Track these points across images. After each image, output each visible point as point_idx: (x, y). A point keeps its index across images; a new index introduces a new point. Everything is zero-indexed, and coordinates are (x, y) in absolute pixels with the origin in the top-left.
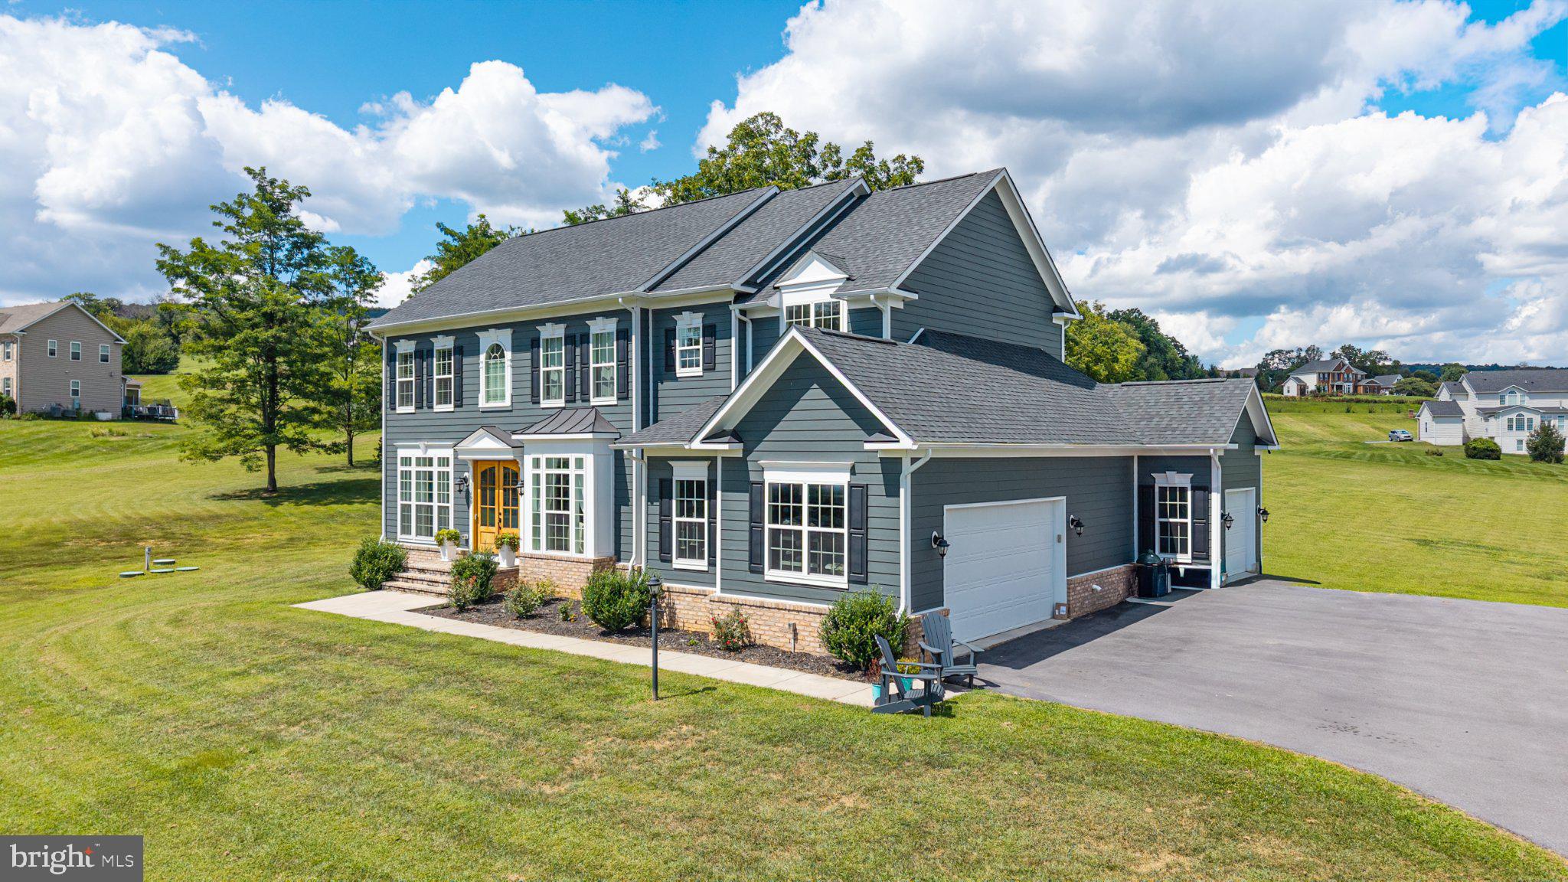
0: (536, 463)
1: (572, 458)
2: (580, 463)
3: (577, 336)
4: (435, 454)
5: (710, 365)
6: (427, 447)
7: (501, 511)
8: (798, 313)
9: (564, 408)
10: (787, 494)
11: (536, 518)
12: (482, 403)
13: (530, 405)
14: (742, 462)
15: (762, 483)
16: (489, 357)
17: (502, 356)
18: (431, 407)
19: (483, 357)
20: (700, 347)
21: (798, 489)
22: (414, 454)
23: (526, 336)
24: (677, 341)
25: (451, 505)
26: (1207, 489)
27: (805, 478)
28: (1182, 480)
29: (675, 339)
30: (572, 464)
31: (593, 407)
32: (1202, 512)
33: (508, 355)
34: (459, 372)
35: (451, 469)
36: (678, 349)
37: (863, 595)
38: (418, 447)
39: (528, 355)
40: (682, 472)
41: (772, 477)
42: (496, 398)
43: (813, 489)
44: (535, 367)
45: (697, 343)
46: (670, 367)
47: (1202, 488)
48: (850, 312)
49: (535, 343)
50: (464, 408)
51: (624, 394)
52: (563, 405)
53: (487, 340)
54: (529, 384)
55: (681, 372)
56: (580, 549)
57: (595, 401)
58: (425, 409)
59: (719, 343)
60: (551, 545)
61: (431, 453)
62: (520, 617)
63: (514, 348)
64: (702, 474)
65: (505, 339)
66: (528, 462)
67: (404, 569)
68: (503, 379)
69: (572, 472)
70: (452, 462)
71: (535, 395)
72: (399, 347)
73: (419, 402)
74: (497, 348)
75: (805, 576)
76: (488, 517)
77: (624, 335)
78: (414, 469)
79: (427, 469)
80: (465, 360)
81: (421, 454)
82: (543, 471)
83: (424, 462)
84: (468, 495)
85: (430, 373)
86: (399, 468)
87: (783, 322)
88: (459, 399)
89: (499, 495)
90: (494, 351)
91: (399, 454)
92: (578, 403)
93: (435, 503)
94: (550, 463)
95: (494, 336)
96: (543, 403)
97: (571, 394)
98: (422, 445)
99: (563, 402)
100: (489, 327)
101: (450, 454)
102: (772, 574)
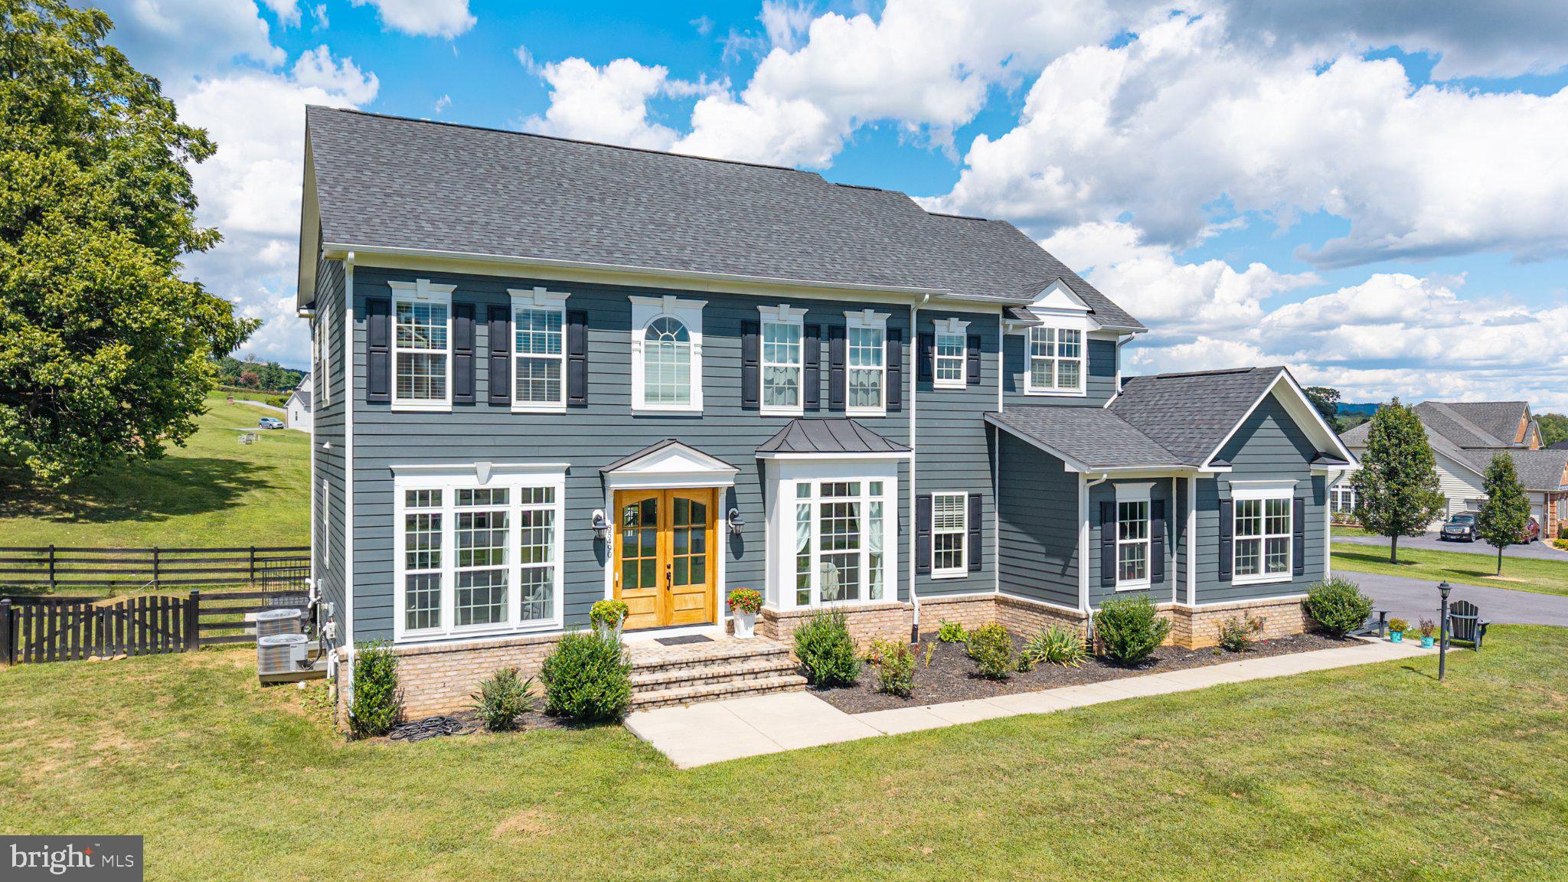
0: (803, 490)
1: (865, 482)
2: (877, 489)
4: (514, 483)
5: (974, 379)
6: (494, 471)
7: (671, 562)
8: (1044, 339)
9: (801, 418)
10: (1250, 508)
11: (803, 562)
12: (639, 403)
13: (740, 412)
14: (1213, 482)
15: (1231, 501)
16: (651, 335)
17: (683, 336)
19: (638, 335)
20: (964, 357)
21: (1257, 506)
22: (449, 485)
23: (731, 314)
24: (936, 349)
25: (557, 563)
27: (1262, 496)
29: (933, 345)
30: (865, 489)
31: (848, 418)
33: (696, 338)
34: (578, 351)
35: (559, 506)
36: (937, 357)
37: (1309, 584)
38: (474, 472)
39: (737, 342)
40: (1125, 494)
41: (1237, 496)
42: (667, 397)
44: (747, 355)
45: (959, 352)
46: (925, 376)
49: (749, 327)
50: (591, 409)
51: (896, 403)
52: (801, 414)
53: (644, 310)
54: (739, 382)
55: (938, 382)
56: (874, 592)
57: (851, 411)
58: (483, 407)
59: (984, 356)
60: (828, 595)
61: (496, 483)
63: (708, 330)
64: (1141, 494)
65: (691, 313)
66: (786, 489)
67: (626, 671)
68: (686, 372)
69: (864, 500)
70: (560, 495)
71: (750, 402)
72: (401, 292)
73: (464, 396)
74: (675, 324)
75: (1262, 577)
76: (637, 574)
77: (896, 335)
78: (449, 511)
79: (491, 508)
80: (593, 335)
81: (471, 483)
82: (816, 500)
83: (481, 496)
84: (599, 544)
85: (499, 348)
86: (401, 511)
87: (1029, 342)
88: (579, 397)
89: (665, 539)
90: (665, 329)
91: (403, 485)
92: (824, 413)
93: (513, 566)
94: (826, 490)
95: (671, 308)
96: (765, 410)
97: (812, 404)
98: (484, 467)
99: (798, 410)
100: (658, 293)
101: (557, 481)
102: (1238, 580)
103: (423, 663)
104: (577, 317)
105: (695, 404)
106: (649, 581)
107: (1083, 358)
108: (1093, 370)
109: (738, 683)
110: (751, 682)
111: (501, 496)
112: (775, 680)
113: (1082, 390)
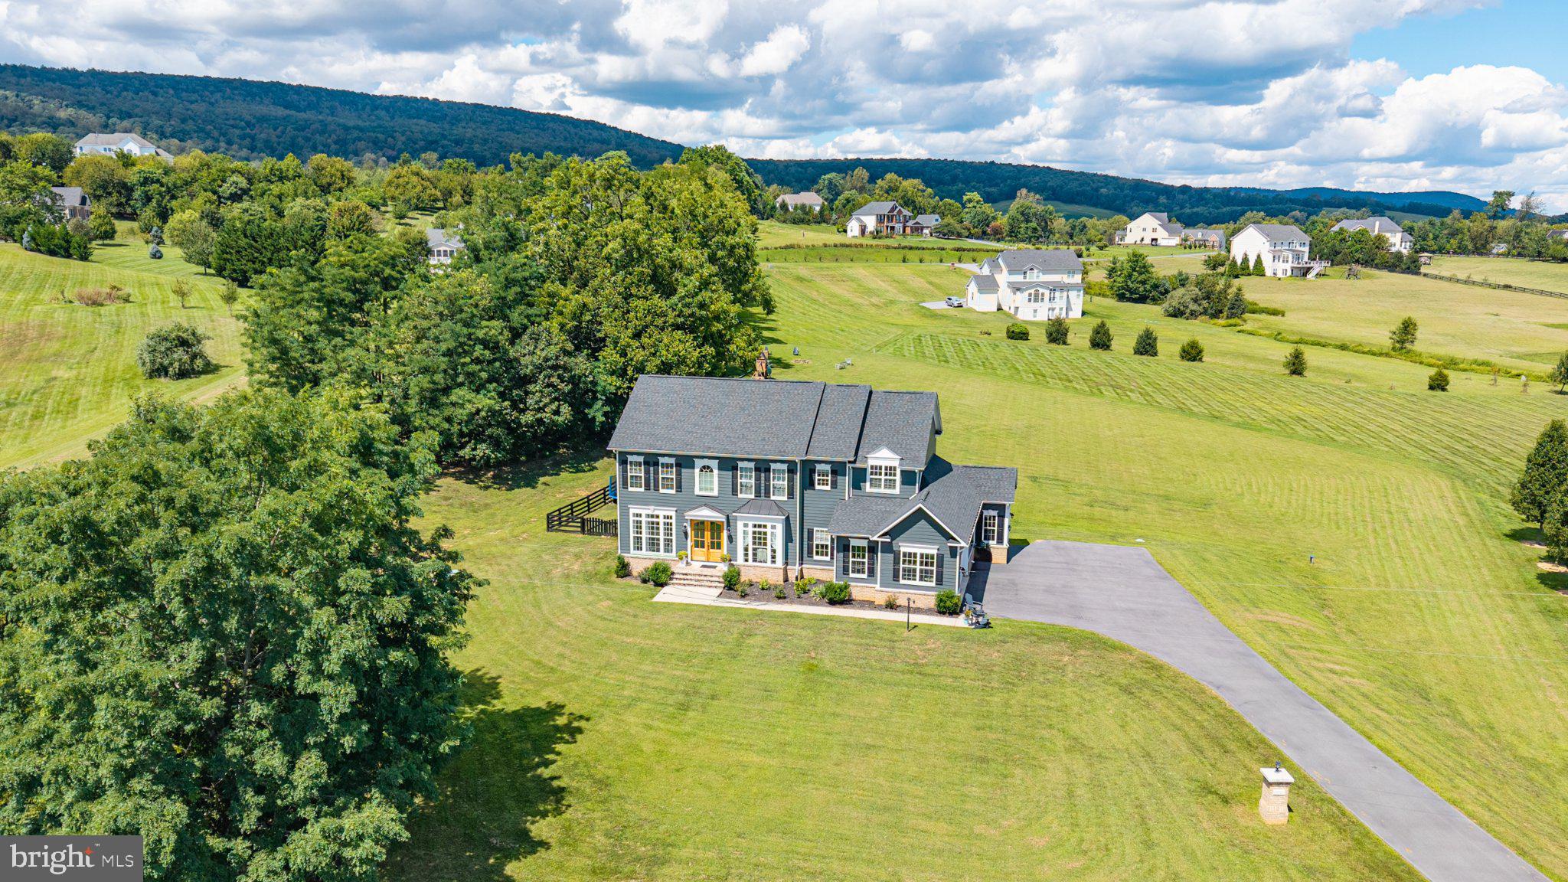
0: (746, 525)
1: (769, 525)
2: (773, 527)
3: (763, 467)
4: (662, 513)
5: (834, 485)
6: (655, 509)
7: (710, 541)
8: (876, 470)
9: (752, 500)
10: (911, 555)
11: (746, 549)
12: (697, 492)
13: (731, 496)
14: (891, 543)
15: (899, 551)
16: (701, 470)
17: (712, 471)
18: (656, 488)
19: (697, 471)
20: (829, 478)
21: (915, 555)
22: (644, 512)
23: (729, 465)
25: (674, 538)
26: (1004, 517)
27: (919, 551)
28: (994, 513)
29: (817, 474)
30: (769, 527)
31: (770, 501)
32: (1001, 525)
33: (716, 472)
34: (679, 474)
35: (673, 521)
36: (817, 478)
37: (944, 590)
38: (647, 509)
39: (730, 473)
40: (853, 543)
41: (903, 550)
42: (706, 489)
43: (922, 556)
44: (734, 477)
45: (827, 476)
46: (812, 485)
47: (1002, 516)
48: (902, 472)
49: (735, 468)
50: (683, 493)
51: (791, 495)
52: (752, 498)
53: (699, 463)
54: (731, 486)
55: (817, 487)
56: (774, 562)
57: (773, 498)
58: (652, 491)
59: (840, 477)
60: (755, 560)
61: (656, 513)
62: (779, 598)
63: (720, 469)
64: (864, 543)
65: (714, 464)
66: (740, 525)
67: (673, 573)
68: (712, 482)
69: (769, 530)
70: (674, 518)
71: (734, 492)
72: (630, 458)
73: (647, 486)
74: (708, 467)
75: (917, 582)
76: (699, 544)
77: (792, 471)
78: (644, 519)
79: (655, 520)
80: (683, 470)
81: (650, 512)
82: (750, 529)
83: (652, 516)
84: (686, 534)
85: (656, 473)
86: (632, 519)
87: (869, 471)
88: (679, 488)
89: (707, 534)
90: (706, 468)
91: (632, 511)
92: (763, 498)
93: (662, 537)
94: (755, 526)
95: (706, 462)
96: (740, 496)
97: (758, 493)
98: (652, 507)
99: (752, 496)
100: (703, 457)
101: (673, 514)
102: (902, 582)
103: (637, 560)
104: (678, 465)
105: (715, 493)
106: (703, 547)
107: (898, 478)
108: (903, 483)
109: (705, 583)
110: (709, 584)
111: (658, 517)
112: (717, 584)
113: (897, 491)
